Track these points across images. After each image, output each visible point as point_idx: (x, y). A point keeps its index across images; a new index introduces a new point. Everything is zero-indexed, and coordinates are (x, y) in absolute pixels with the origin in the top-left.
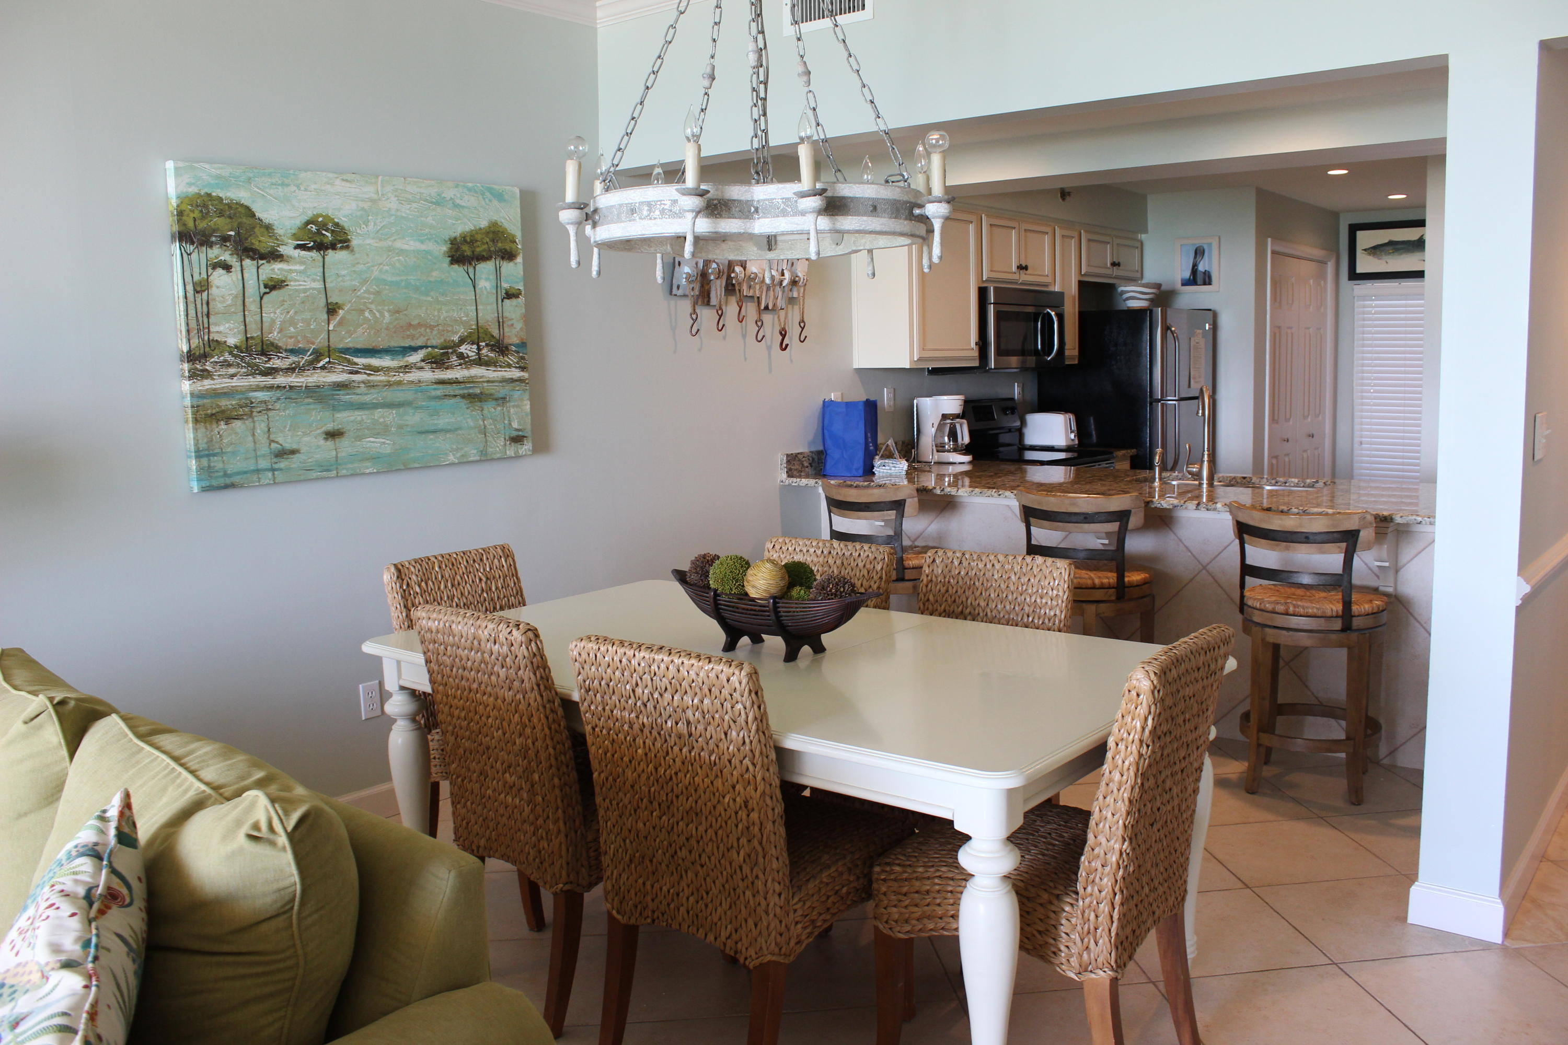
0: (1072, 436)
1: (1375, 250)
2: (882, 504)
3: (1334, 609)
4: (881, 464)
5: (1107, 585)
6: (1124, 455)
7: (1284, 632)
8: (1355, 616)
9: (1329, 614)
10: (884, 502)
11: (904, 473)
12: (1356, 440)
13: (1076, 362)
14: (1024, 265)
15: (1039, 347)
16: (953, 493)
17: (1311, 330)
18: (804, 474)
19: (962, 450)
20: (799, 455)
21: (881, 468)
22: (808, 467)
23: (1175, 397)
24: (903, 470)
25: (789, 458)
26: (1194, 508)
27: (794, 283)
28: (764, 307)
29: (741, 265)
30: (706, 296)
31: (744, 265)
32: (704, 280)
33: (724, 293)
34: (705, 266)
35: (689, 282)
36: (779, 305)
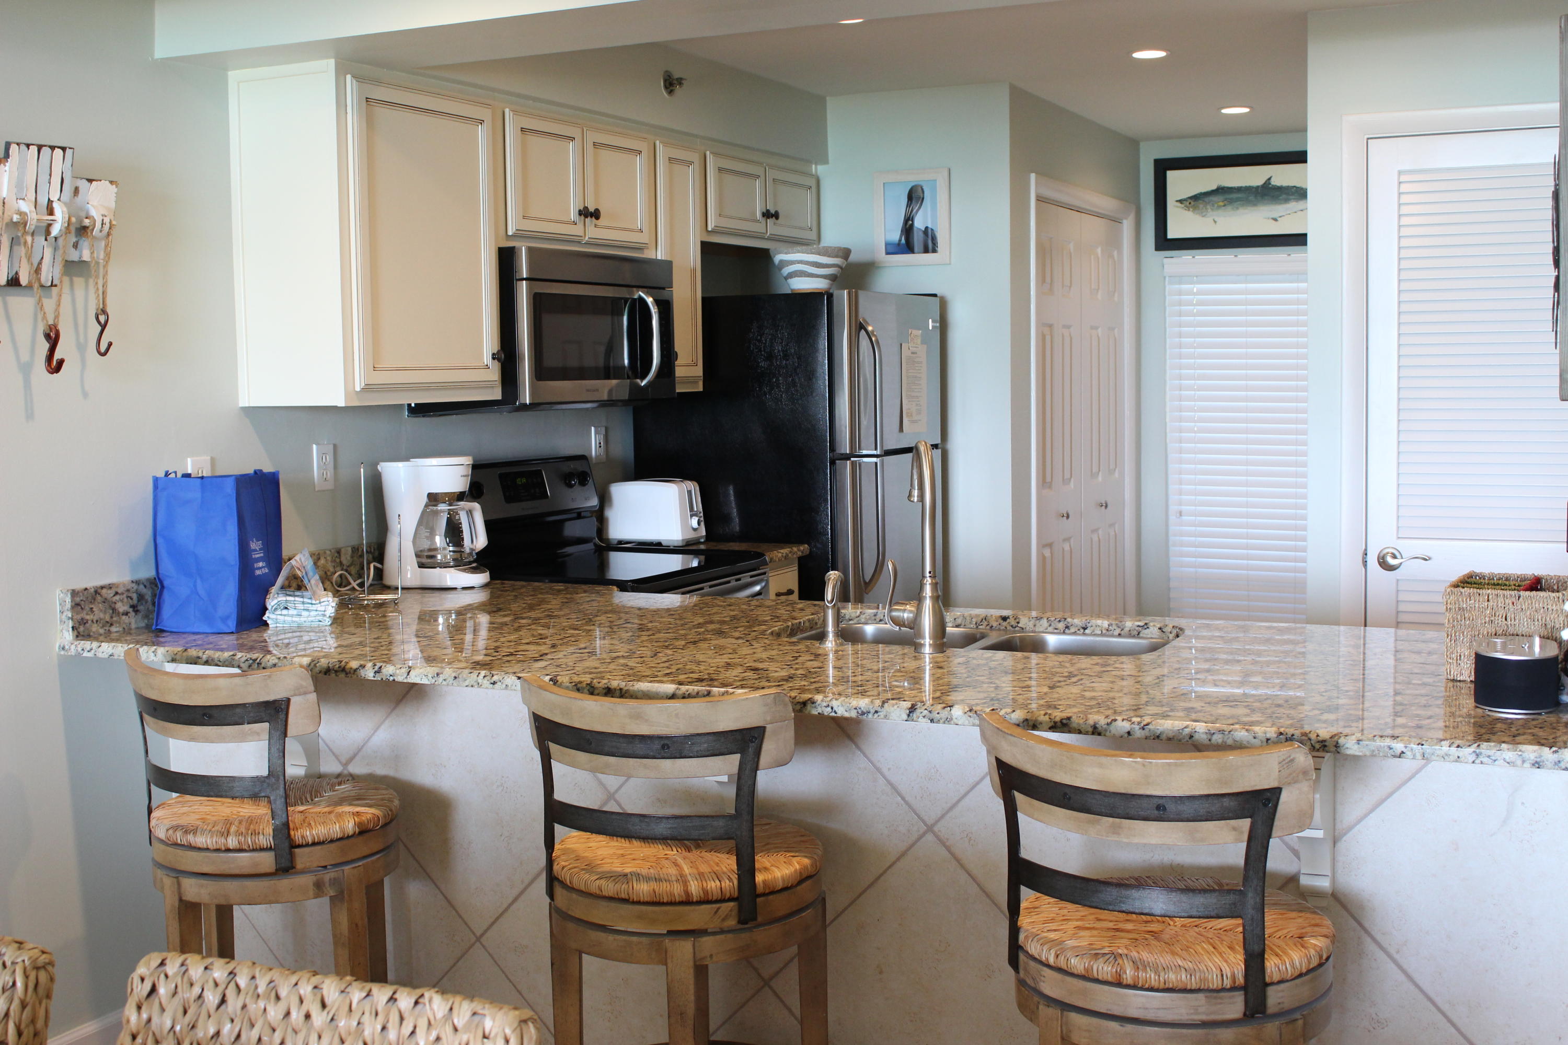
0: (694, 522)
1: (1196, 201)
2: (238, 710)
3: (1227, 971)
4: (278, 604)
5: (717, 895)
6: (786, 557)
7: (1114, 1025)
8: (1272, 984)
9: (1215, 983)
10: (243, 705)
11: (328, 621)
12: (1173, 508)
13: (701, 389)
14: (592, 209)
15: (626, 362)
16: (400, 679)
17: (1100, 330)
18: (117, 629)
19: (470, 563)
20: (104, 591)
21: (279, 612)
22: (126, 614)
23: (876, 449)
24: (324, 615)
25: (78, 599)
26: (905, 717)
27: (83, 231)
28: (8, 280)
36: (46, 276)
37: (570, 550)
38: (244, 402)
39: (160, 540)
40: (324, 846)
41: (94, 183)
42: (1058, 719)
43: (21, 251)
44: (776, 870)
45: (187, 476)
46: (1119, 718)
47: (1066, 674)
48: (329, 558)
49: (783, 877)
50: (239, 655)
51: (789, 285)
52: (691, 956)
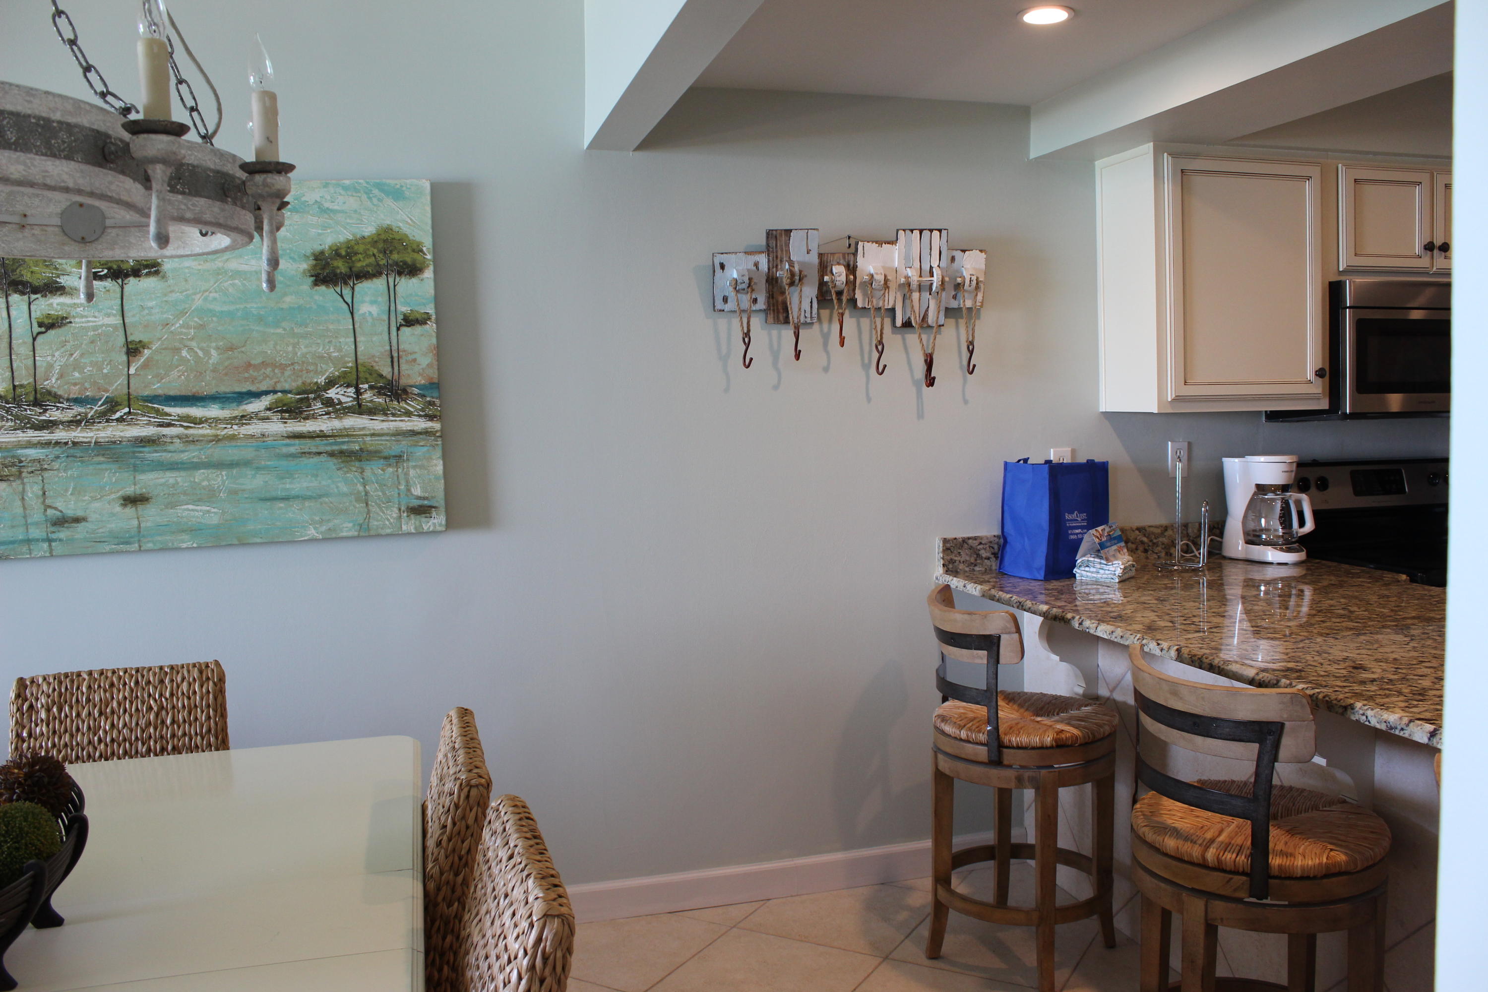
4: (1087, 562)
5: (1230, 866)
11: (1117, 580)
14: (1438, 242)
16: (1092, 631)
18: (980, 569)
19: (1293, 543)
20: (970, 541)
22: (988, 559)
24: (1115, 574)
25: (948, 545)
27: (958, 287)
28: (903, 324)
29: (845, 263)
30: (781, 311)
31: (852, 263)
32: (773, 288)
33: (815, 305)
34: (773, 267)
35: (738, 291)
36: (931, 319)
38: (1103, 409)
39: (1006, 508)
40: (1026, 751)
41: (967, 252)
43: (909, 303)
44: (1300, 858)
48: (1175, 530)
49: (1302, 867)
50: (1015, 597)
52: (1203, 914)
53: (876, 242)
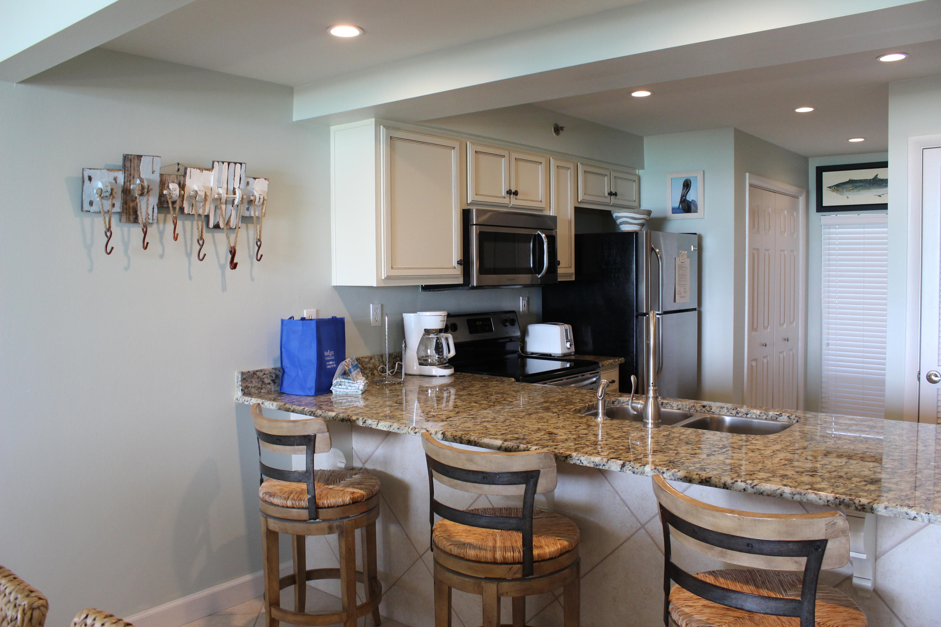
0: (568, 345)
1: (838, 187)
2: (292, 439)
4: (337, 382)
5: (511, 560)
6: (611, 364)
10: (294, 437)
11: (360, 392)
12: (824, 342)
13: (573, 279)
14: (513, 190)
15: (532, 265)
16: (374, 427)
17: (786, 252)
18: (265, 391)
19: (445, 363)
20: (258, 373)
21: (337, 387)
22: (269, 384)
23: (659, 311)
24: (359, 389)
25: (244, 377)
26: (619, 469)
27: (251, 202)
28: (214, 226)
29: (178, 182)
30: (132, 213)
31: (182, 183)
32: (127, 197)
33: (156, 210)
34: (127, 182)
35: (102, 198)
36: (233, 224)
37: (509, 356)
38: (334, 284)
39: (283, 350)
40: (333, 509)
41: (257, 179)
42: (704, 478)
43: (219, 212)
44: (546, 547)
45: (303, 319)
46: (739, 480)
47: (721, 446)
48: (377, 359)
49: (549, 552)
50: (306, 409)
51: (620, 229)
52: (496, 593)
53: (199, 169)
